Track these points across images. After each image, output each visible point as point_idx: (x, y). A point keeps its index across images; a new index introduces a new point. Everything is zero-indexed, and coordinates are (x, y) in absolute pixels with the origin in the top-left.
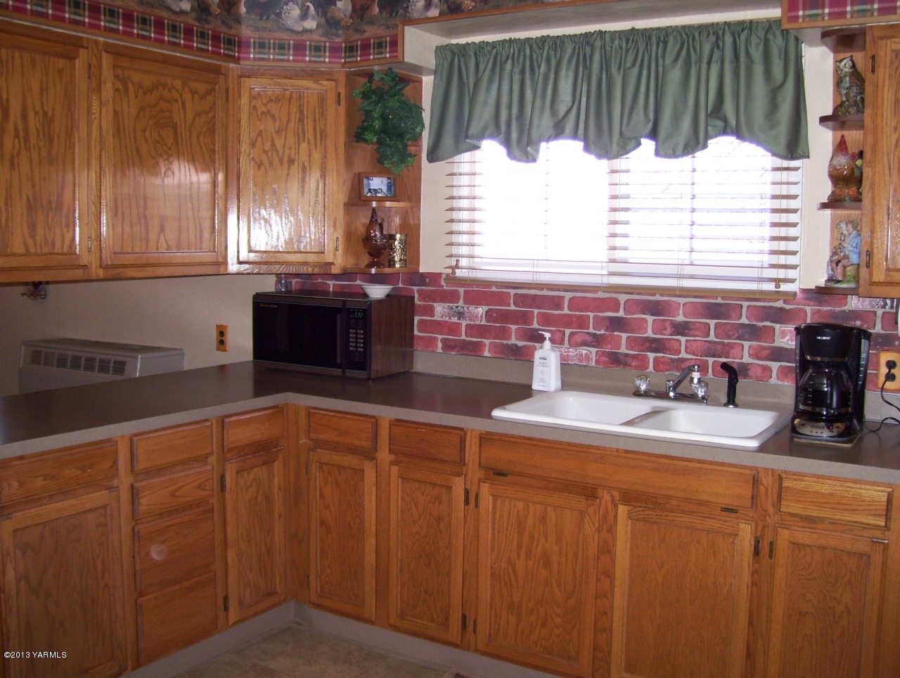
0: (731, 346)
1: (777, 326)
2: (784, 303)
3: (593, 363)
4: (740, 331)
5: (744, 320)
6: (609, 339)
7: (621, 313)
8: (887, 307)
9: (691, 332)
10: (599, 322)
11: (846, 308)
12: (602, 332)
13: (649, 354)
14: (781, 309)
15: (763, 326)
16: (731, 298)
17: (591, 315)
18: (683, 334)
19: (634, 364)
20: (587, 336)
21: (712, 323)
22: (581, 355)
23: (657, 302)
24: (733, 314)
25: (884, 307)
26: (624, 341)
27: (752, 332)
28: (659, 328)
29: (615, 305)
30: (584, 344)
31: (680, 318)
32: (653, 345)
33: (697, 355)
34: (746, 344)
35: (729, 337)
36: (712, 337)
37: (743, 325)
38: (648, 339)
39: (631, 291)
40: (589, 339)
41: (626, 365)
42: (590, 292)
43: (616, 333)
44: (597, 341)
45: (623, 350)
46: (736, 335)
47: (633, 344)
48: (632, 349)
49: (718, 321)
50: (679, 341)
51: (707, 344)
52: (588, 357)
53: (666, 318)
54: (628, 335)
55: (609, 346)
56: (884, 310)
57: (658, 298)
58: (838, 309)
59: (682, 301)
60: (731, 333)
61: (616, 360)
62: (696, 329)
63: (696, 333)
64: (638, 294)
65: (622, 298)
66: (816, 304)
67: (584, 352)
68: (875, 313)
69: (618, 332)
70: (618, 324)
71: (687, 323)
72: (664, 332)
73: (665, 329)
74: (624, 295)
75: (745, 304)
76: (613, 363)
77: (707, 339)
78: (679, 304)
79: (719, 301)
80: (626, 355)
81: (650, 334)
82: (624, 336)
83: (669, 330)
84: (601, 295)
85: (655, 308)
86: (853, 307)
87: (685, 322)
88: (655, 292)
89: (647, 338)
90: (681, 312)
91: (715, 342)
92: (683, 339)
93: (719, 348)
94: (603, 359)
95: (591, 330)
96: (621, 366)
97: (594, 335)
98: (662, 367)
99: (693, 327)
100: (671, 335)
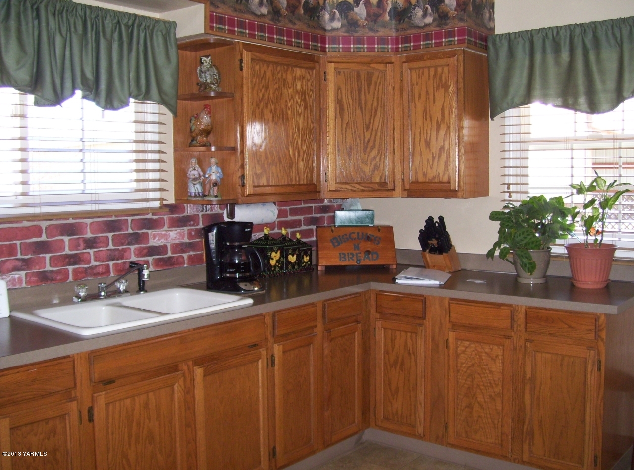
0: (124, 250)
1: (149, 232)
2: (152, 215)
3: (24, 285)
4: (129, 239)
5: (130, 231)
6: (37, 261)
7: (44, 238)
8: (204, 211)
9: (98, 245)
10: (26, 248)
11: (185, 214)
12: (30, 256)
13: (68, 267)
14: (151, 219)
15: (143, 233)
16: (122, 216)
17: (18, 242)
18: (91, 247)
19: (59, 278)
20: (17, 261)
21: (110, 235)
22: (14, 280)
23: (72, 225)
24: (124, 227)
25: (202, 211)
26: (47, 261)
27: (136, 238)
28: (74, 245)
29: (38, 231)
30: (16, 269)
31: (89, 235)
32: (72, 260)
33: (103, 262)
34: (133, 247)
35: (123, 244)
36: (111, 246)
37: (130, 234)
38: (67, 256)
39: (49, 218)
40: (19, 264)
41: (52, 280)
42: (17, 222)
43: (41, 255)
44: (26, 264)
45: (48, 268)
46: (127, 242)
47: (56, 262)
48: (56, 266)
49: (114, 233)
50: (89, 253)
51: (109, 252)
52: (20, 279)
53: (78, 237)
54: (50, 255)
55: (37, 267)
56: (202, 213)
57: (71, 221)
58: (181, 215)
59: (89, 221)
60: (123, 241)
61: (44, 277)
62: (101, 242)
63: (101, 245)
64: (57, 220)
65: (44, 225)
66: (170, 213)
67: (17, 276)
68: (198, 215)
69: (43, 253)
70: (43, 247)
71: (95, 238)
72: (79, 248)
73: (79, 245)
74: (44, 222)
75: (130, 219)
76: (42, 281)
77: (107, 248)
78: (87, 224)
79: (114, 218)
80: (52, 272)
81: (67, 251)
82: (48, 256)
83: (82, 245)
84: (26, 224)
85: (70, 230)
86: (189, 214)
87: (92, 237)
88: (68, 217)
89: (66, 254)
90: (89, 230)
91: (114, 250)
92: (91, 251)
93: (117, 253)
94: (33, 279)
95: (19, 256)
96: (49, 282)
97: (23, 260)
98: (80, 276)
99: (99, 241)
100: (84, 249)
